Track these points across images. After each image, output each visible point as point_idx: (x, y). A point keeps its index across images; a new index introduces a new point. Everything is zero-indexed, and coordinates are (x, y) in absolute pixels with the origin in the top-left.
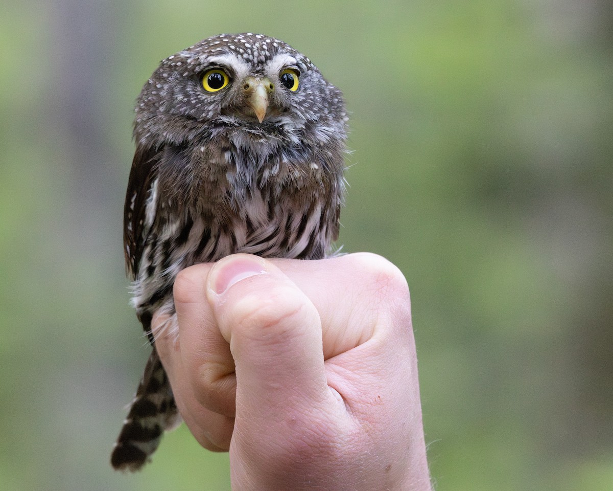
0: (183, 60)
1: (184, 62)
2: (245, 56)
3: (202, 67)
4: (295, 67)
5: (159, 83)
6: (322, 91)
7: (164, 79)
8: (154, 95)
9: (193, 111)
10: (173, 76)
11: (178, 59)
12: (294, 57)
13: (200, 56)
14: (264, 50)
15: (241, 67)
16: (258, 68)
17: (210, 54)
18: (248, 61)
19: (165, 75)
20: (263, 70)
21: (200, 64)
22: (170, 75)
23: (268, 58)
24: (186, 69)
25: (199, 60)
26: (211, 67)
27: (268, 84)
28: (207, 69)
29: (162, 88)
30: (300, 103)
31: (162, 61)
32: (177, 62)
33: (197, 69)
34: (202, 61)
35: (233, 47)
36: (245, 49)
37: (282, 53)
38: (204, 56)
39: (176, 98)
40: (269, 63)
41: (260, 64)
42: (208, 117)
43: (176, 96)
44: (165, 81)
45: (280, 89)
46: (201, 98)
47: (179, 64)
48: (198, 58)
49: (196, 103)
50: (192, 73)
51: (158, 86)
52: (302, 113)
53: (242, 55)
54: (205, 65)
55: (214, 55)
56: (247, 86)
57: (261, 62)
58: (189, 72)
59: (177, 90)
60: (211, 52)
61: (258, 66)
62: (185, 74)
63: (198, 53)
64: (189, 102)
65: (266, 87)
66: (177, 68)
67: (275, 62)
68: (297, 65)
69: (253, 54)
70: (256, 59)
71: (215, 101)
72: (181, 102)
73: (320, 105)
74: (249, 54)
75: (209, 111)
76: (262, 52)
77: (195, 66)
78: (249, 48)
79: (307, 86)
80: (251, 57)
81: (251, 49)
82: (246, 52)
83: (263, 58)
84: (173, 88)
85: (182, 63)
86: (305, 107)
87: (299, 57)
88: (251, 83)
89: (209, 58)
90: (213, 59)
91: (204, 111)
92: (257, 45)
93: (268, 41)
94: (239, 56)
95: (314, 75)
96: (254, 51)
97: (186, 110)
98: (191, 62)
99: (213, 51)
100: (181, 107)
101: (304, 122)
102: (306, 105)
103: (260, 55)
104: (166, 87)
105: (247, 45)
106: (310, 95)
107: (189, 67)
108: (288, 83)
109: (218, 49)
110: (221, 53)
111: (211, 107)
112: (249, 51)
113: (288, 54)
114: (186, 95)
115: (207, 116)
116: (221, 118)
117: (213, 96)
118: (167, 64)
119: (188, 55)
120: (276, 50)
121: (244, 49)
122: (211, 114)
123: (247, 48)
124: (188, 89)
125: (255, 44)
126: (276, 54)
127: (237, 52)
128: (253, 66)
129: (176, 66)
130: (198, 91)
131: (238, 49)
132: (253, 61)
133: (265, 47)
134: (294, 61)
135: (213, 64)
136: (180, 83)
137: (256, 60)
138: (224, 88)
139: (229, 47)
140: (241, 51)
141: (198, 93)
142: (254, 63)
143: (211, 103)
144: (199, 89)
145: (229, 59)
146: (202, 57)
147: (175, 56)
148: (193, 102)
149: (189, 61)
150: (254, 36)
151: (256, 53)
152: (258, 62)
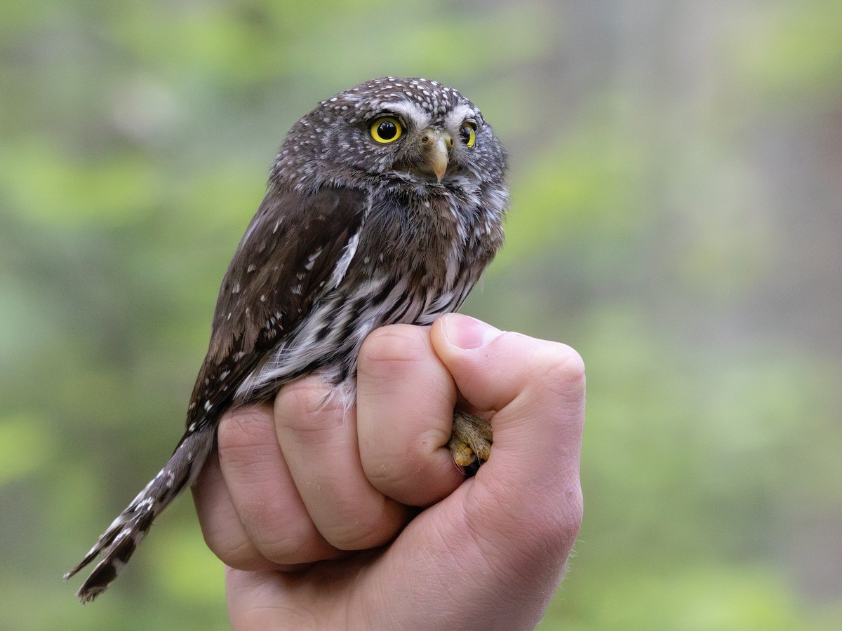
0: (350, 104)
1: (351, 106)
2: (425, 104)
3: (373, 113)
4: (474, 121)
5: (318, 127)
6: (494, 148)
7: (325, 123)
8: (313, 139)
9: (361, 162)
10: (337, 122)
11: (343, 103)
12: (472, 108)
13: (371, 100)
14: (445, 99)
15: (420, 118)
16: (438, 120)
17: (383, 99)
18: (427, 110)
19: (326, 120)
20: (444, 122)
21: (371, 110)
22: (333, 120)
23: (449, 109)
24: (354, 115)
25: (370, 105)
26: (384, 114)
27: (449, 138)
28: (378, 116)
29: (322, 133)
30: (477, 162)
31: (320, 103)
32: (342, 106)
33: (368, 116)
34: (374, 107)
35: (409, 94)
36: (424, 97)
37: (461, 104)
38: (376, 101)
39: (342, 146)
40: (449, 113)
41: (440, 116)
42: (379, 171)
43: (340, 144)
44: (326, 126)
45: (459, 145)
46: (370, 148)
47: (345, 108)
48: (369, 103)
49: (365, 154)
50: (360, 120)
51: (318, 130)
52: (479, 173)
53: (421, 103)
54: (377, 111)
55: (387, 101)
56: (426, 139)
57: (441, 113)
58: (357, 118)
59: (341, 137)
60: (383, 97)
61: (438, 117)
62: (352, 121)
63: (366, 97)
64: (355, 152)
65: (446, 142)
66: (342, 113)
67: (456, 113)
68: (474, 118)
69: (432, 103)
70: (436, 109)
71: (386, 154)
72: (346, 151)
73: (494, 165)
74: (428, 104)
75: (379, 164)
76: (443, 101)
77: (365, 112)
78: (428, 96)
79: (481, 142)
80: (431, 106)
81: (431, 97)
82: (425, 100)
83: (444, 109)
84: (337, 135)
85: (349, 107)
86: (481, 167)
87: (477, 110)
88: (430, 135)
89: (382, 105)
90: (386, 106)
91: (374, 164)
92: (435, 93)
93: (446, 89)
94: (418, 104)
95: (488, 131)
96: (434, 100)
97: (352, 161)
98: (360, 107)
99: (386, 96)
100: (347, 156)
101: (479, 183)
102: (483, 164)
103: (440, 105)
104: (328, 133)
105: (425, 92)
106: (485, 153)
107: (357, 113)
108: (466, 138)
109: (392, 95)
110: (396, 99)
111: (382, 160)
112: (428, 99)
113: (467, 105)
114: (352, 143)
115: (377, 169)
116: (395, 172)
117: (385, 148)
118: (328, 106)
119: (355, 99)
120: (456, 99)
121: (422, 97)
122: (382, 168)
123: (426, 96)
124: (355, 138)
125: (433, 91)
126: (457, 105)
127: (415, 101)
128: (433, 116)
129: (341, 110)
130: (365, 141)
131: (415, 96)
132: (432, 111)
133: (445, 96)
134: (473, 114)
135: (386, 111)
136: (345, 130)
137: (436, 110)
138: (397, 140)
139: (405, 93)
140: (420, 98)
141: (366, 143)
142: (434, 114)
143: (382, 156)
144: (367, 138)
145: (405, 108)
146: (374, 103)
147: (338, 98)
148: (362, 152)
149: (357, 105)
150: (429, 82)
151: (436, 103)
152: (439, 113)
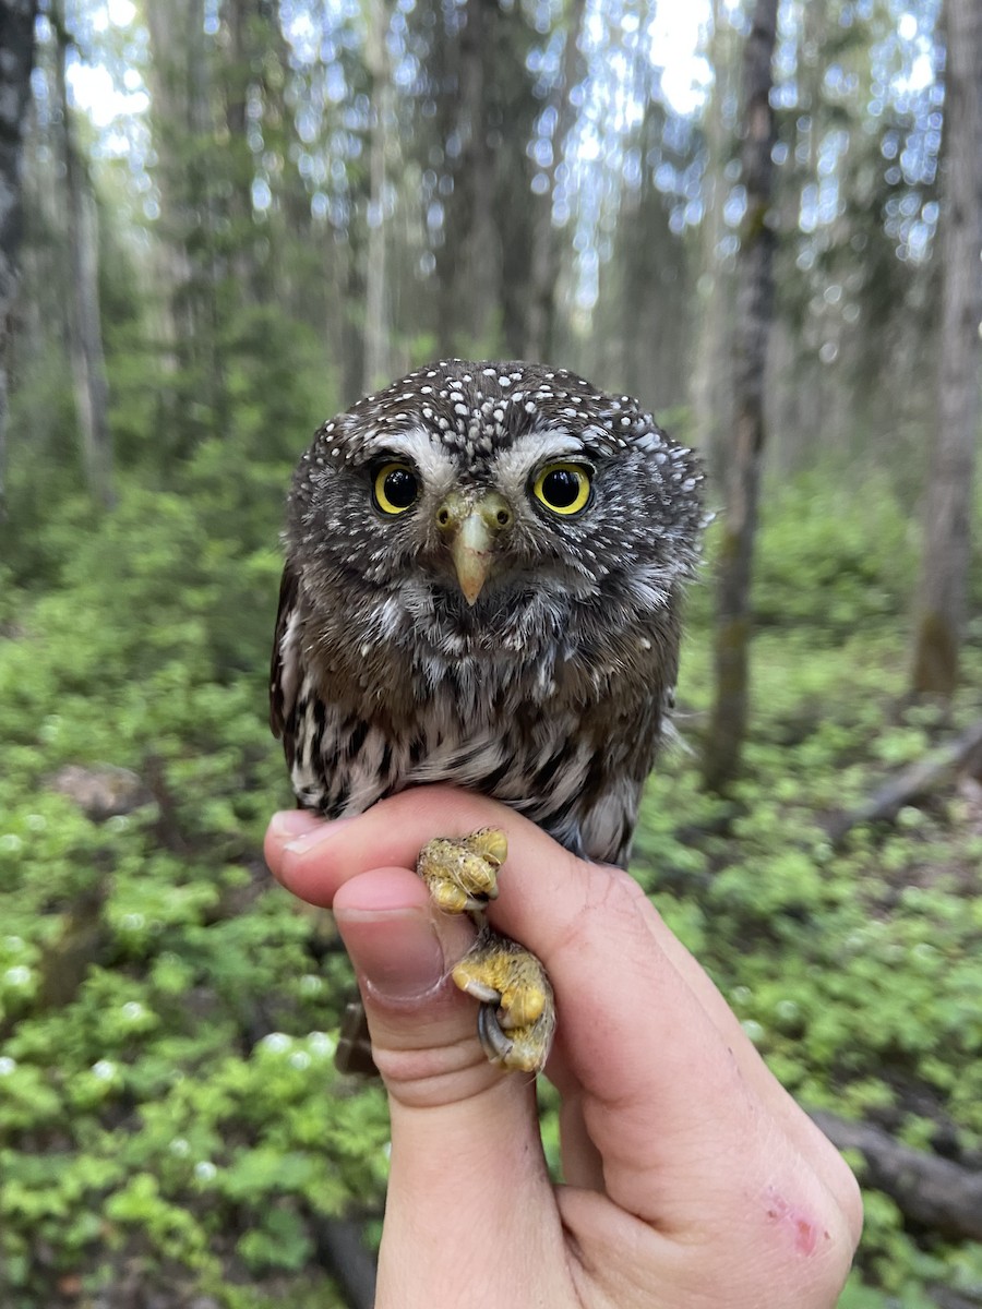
4: (580, 458)
12: (578, 435)
13: (366, 431)
14: (495, 421)
15: (432, 461)
16: (475, 468)
17: (383, 428)
18: (453, 448)
20: (488, 472)
23: (502, 443)
25: (363, 441)
26: (385, 458)
27: (494, 510)
34: (367, 443)
35: (429, 413)
36: (453, 417)
37: (546, 428)
38: (370, 432)
40: (503, 455)
41: (478, 458)
48: (363, 437)
53: (441, 433)
54: (372, 453)
56: (444, 517)
57: (482, 454)
60: (385, 422)
61: (474, 462)
63: (368, 420)
65: (487, 519)
67: (519, 451)
68: (586, 451)
69: (466, 434)
70: (470, 444)
74: (458, 433)
76: (490, 427)
78: (462, 417)
80: (461, 441)
81: (466, 419)
82: (452, 428)
83: (486, 443)
87: (592, 433)
88: (454, 507)
89: (379, 438)
90: (385, 441)
92: (487, 406)
94: (436, 437)
96: (473, 425)
99: (389, 420)
103: (481, 435)
105: (461, 409)
109: (399, 416)
110: (403, 426)
112: (460, 425)
113: (562, 430)
117: (390, 525)
120: (530, 421)
121: (449, 420)
123: (458, 416)
125: (483, 403)
126: (526, 434)
127: (434, 427)
128: (463, 460)
131: (436, 418)
132: (464, 450)
133: (499, 415)
134: (576, 444)
135: (385, 451)
137: (469, 448)
139: (422, 411)
140: (443, 423)
142: (466, 455)
144: (368, 502)
145: (414, 443)
146: (368, 435)
151: (474, 431)
152: (477, 453)
